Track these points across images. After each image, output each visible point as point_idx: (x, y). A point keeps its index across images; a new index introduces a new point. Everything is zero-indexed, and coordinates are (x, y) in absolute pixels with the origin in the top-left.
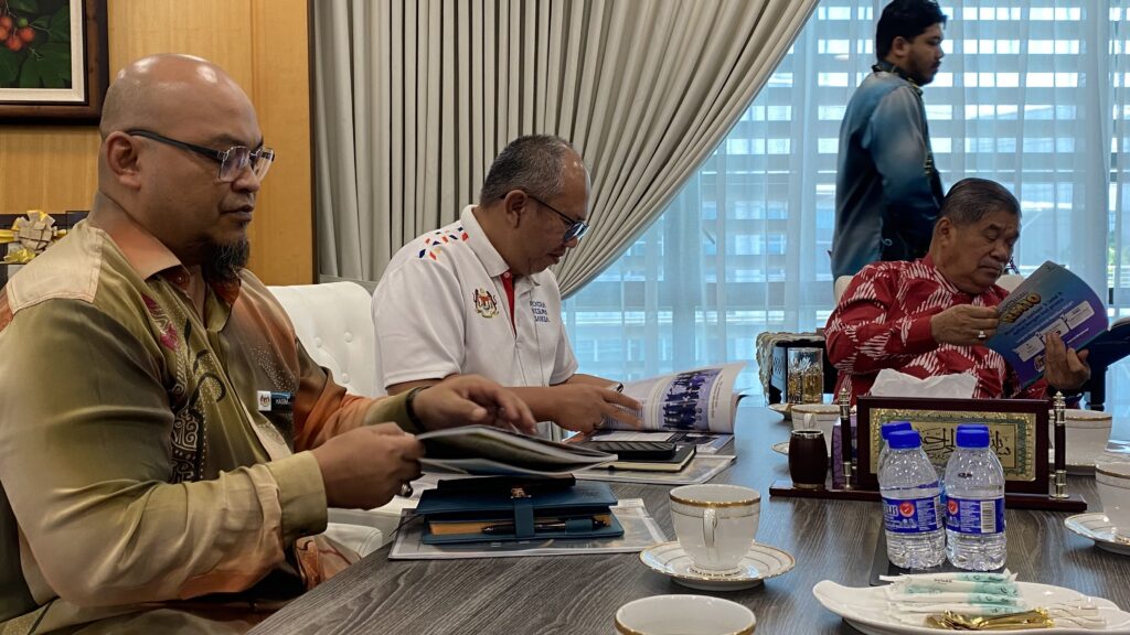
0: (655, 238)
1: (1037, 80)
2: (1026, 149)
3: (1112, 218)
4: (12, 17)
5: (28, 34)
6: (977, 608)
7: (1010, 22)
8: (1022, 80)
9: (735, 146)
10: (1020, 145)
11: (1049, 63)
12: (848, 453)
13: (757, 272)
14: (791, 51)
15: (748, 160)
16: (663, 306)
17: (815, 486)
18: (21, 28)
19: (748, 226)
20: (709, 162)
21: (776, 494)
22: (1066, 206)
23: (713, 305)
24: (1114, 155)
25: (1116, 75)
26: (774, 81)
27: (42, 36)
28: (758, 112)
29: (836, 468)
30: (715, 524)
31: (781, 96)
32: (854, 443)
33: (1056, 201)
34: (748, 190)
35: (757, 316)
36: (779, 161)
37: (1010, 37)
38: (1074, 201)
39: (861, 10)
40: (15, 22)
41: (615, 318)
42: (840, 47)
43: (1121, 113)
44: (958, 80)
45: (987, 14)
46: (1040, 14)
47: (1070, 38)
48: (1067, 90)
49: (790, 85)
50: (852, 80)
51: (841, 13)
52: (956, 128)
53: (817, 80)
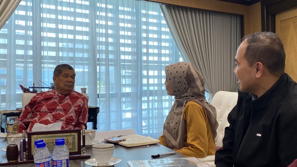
1: (79, 37)
2: (76, 56)
3: (98, 74)
7: (71, 21)
8: (75, 37)
10: (74, 55)
11: (81, 33)
12: (25, 150)
14: (7, 23)
17: (15, 161)
21: (2, 165)
22: (86, 70)
24: (98, 59)
25: (98, 38)
29: (21, 154)
31: (4, 36)
32: (27, 146)
33: (84, 69)
37: (71, 25)
38: (89, 69)
39: (28, 13)
42: (22, 23)
43: (99, 48)
44: (57, 36)
45: (65, 18)
46: (79, 19)
47: (86, 27)
48: (86, 41)
49: (7, 33)
50: (26, 33)
51: (22, 13)
52: (57, 49)
53: (15, 32)
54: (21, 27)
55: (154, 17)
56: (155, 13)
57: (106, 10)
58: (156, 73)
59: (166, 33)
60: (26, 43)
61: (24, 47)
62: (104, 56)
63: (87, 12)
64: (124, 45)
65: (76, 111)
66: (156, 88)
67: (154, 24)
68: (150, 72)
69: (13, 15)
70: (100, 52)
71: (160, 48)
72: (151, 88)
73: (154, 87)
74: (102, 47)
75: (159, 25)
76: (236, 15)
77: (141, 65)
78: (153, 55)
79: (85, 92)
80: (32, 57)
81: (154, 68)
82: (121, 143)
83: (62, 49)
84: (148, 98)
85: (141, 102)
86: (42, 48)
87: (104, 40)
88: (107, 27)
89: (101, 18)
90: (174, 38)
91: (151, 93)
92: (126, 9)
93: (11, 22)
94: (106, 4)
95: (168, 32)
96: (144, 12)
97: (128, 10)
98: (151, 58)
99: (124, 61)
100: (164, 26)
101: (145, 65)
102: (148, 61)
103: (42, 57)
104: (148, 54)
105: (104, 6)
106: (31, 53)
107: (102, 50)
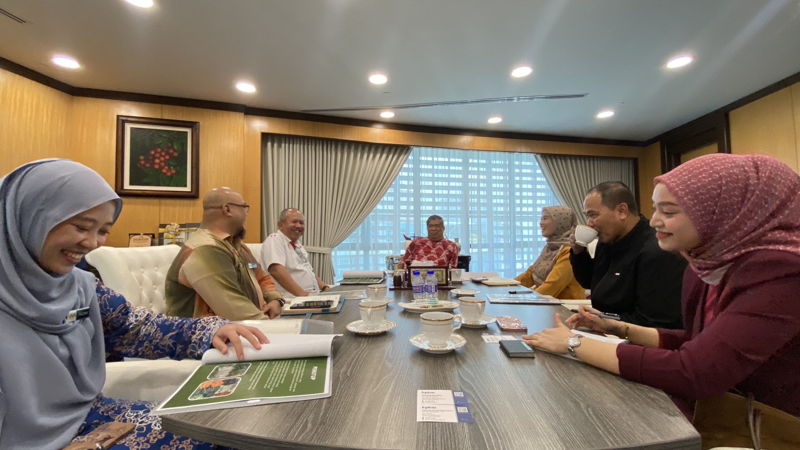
0: (358, 231)
1: (452, 192)
2: (450, 209)
3: (470, 227)
4: (168, 166)
5: (173, 171)
6: (430, 305)
7: (445, 178)
8: (449, 192)
9: (379, 207)
10: (448, 208)
11: (454, 188)
12: (406, 279)
13: (385, 240)
14: (393, 183)
15: (383, 211)
16: (361, 249)
17: (399, 287)
18: (171, 169)
19: (383, 228)
20: (373, 211)
21: (390, 289)
22: (459, 223)
23: (374, 249)
24: (470, 211)
25: (470, 192)
26: (389, 191)
27: (178, 173)
28: (385, 198)
29: (404, 283)
30: (378, 292)
31: (391, 195)
32: (408, 277)
33: (457, 222)
34: (383, 218)
35: (386, 252)
36: (391, 211)
37: (446, 182)
38: (461, 222)
39: (410, 173)
40: (169, 168)
41: (348, 253)
42: (405, 182)
43: (471, 201)
44: (434, 192)
45: (440, 176)
46: (452, 176)
47: (459, 182)
48: (459, 195)
49: (393, 192)
50: (408, 191)
51: (405, 174)
52: (434, 204)
53: (399, 191)
54: (404, 186)
55: (527, 167)
56: (529, 163)
57: (478, 165)
58: (531, 224)
59: (541, 183)
60: (408, 199)
61: (407, 203)
62: (476, 209)
63: (460, 168)
64: (496, 197)
65: (447, 256)
66: (531, 240)
67: (527, 175)
68: (523, 223)
69: (398, 177)
70: (473, 204)
71: (534, 198)
72: (525, 240)
73: (529, 238)
74: (474, 201)
75: (534, 175)
76: (628, 159)
77: (514, 217)
78: (528, 205)
79: (458, 242)
80: (413, 211)
81: (528, 220)
82: (483, 282)
83: (438, 204)
84: (522, 250)
85: (515, 253)
86: (421, 204)
87: (476, 193)
88: (478, 181)
89: (473, 173)
90: (551, 187)
91: (526, 244)
92: (498, 162)
93: (396, 184)
94: (478, 160)
95: (544, 181)
96: (517, 163)
97: (500, 163)
98: (525, 209)
99: (497, 212)
100: (539, 175)
101: (518, 217)
102: (521, 212)
103: (421, 212)
104: (521, 205)
105: (476, 161)
106: (412, 208)
107: (474, 203)
